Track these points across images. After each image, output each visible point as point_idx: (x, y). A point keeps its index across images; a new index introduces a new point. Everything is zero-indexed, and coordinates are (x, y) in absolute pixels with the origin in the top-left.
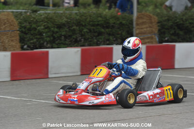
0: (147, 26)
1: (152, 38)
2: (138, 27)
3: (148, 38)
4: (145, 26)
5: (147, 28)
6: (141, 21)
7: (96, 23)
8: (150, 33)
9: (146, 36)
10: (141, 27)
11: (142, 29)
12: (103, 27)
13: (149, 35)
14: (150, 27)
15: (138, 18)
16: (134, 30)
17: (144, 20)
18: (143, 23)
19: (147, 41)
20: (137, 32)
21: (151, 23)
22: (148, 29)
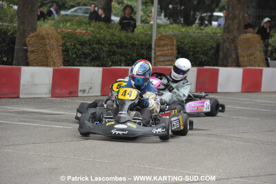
0: (169, 48)
1: (173, 61)
2: (157, 49)
3: (169, 61)
4: (166, 48)
5: (168, 50)
6: (162, 43)
8: (171, 56)
9: (167, 59)
10: (162, 49)
11: (163, 51)
12: (117, 47)
13: (170, 58)
14: (172, 49)
15: (159, 39)
16: (153, 51)
17: (166, 42)
18: (165, 45)
19: (168, 63)
20: (158, 54)
21: (173, 45)
22: (170, 51)
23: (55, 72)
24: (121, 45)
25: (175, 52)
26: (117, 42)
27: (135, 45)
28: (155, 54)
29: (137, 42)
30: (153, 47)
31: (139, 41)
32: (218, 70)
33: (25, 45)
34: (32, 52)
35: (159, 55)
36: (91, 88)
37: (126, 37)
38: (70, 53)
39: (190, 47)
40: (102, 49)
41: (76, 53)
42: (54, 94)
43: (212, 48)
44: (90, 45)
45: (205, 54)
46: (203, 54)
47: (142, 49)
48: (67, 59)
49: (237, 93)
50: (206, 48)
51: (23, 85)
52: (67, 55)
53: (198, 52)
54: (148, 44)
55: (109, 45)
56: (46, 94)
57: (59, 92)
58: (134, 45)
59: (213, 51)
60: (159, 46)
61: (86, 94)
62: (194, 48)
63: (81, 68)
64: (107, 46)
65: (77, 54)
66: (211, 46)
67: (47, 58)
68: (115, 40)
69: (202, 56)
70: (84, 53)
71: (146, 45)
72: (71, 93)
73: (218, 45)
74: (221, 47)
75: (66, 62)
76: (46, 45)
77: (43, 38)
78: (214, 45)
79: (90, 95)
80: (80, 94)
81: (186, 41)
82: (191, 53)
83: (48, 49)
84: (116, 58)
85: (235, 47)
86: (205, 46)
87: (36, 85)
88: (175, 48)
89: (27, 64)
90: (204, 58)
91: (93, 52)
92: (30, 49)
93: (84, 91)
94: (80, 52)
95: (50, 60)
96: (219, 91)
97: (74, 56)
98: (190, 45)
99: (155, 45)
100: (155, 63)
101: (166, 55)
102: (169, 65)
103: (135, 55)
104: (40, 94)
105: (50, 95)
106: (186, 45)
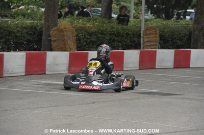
0: (154, 36)
1: (156, 45)
2: (145, 37)
3: (154, 45)
4: (152, 36)
6: (149, 32)
9: (153, 44)
11: (149, 38)
13: (155, 43)
14: (156, 37)
15: (146, 30)
16: (142, 39)
17: (151, 32)
18: (150, 34)
20: (146, 40)
21: (156, 34)
22: (154, 38)
23: (71, 55)
24: (118, 35)
25: (158, 39)
26: (115, 32)
27: (129, 35)
28: (143, 40)
29: (130, 32)
30: (142, 35)
31: (131, 31)
32: (190, 51)
33: (50, 36)
34: (55, 41)
35: (146, 42)
37: (122, 29)
38: (82, 41)
39: (169, 35)
40: (105, 38)
41: (86, 41)
42: (70, 71)
43: (186, 35)
44: (96, 35)
45: (181, 40)
46: (179, 40)
47: (134, 37)
48: (79, 45)
50: (181, 36)
51: (49, 65)
52: (79, 42)
53: (175, 38)
54: (138, 33)
55: (110, 35)
56: (64, 71)
58: (127, 34)
59: (186, 38)
60: (146, 35)
62: (173, 35)
63: (89, 52)
64: (108, 35)
65: (87, 42)
66: (185, 34)
67: (65, 45)
69: (178, 41)
70: (92, 41)
71: (137, 34)
73: (190, 33)
74: (192, 35)
75: (79, 48)
76: (64, 36)
77: (62, 31)
78: (187, 33)
81: (166, 31)
82: (170, 39)
83: (66, 39)
84: (115, 44)
86: (180, 34)
87: (57, 65)
88: (158, 36)
89: (51, 50)
90: (180, 43)
91: (99, 40)
92: (53, 39)
94: (89, 40)
95: (67, 46)
96: (191, 66)
97: (85, 43)
98: (169, 34)
99: (143, 34)
100: (143, 47)
101: (151, 41)
102: (154, 48)
103: (128, 41)
104: (61, 71)
105: (67, 72)
106: (166, 34)
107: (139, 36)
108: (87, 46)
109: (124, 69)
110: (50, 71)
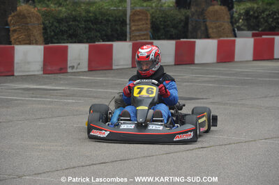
0: (144, 22)
1: (147, 35)
2: (132, 24)
3: (144, 35)
4: (141, 23)
5: (143, 24)
6: (137, 18)
7: (88, 19)
8: (146, 30)
9: (142, 33)
10: (136, 24)
11: (138, 25)
13: (145, 32)
14: (147, 24)
15: (134, 14)
16: (128, 26)
17: (140, 17)
18: (140, 20)
19: (144, 37)
20: (133, 28)
21: (147, 19)
22: (145, 26)
24: (95, 21)
25: (149, 26)
26: (92, 18)
27: (110, 21)
28: (130, 28)
29: (111, 18)
30: (128, 22)
32: (195, 42)
35: (134, 30)
36: (79, 64)
39: (161, 21)
41: (53, 31)
42: (45, 71)
43: (182, 21)
44: (67, 22)
45: (175, 27)
49: (213, 63)
51: (17, 63)
53: (168, 25)
54: (121, 19)
55: (85, 22)
56: (38, 71)
57: (49, 68)
58: (108, 21)
59: (182, 24)
60: (134, 21)
61: (74, 70)
62: (165, 22)
65: (55, 32)
66: (180, 19)
68: (90, 17)
69: (172, 29)
70: (61, 31)
71: (120, 20)
72: (61, 69)
74: (190, 20)
76: (27, 24)
78: (183, 18)
79: (78, 70)
80: (69, 70)
82: (162, 27)
83: (30, 27)
85: (204, 19)
86: (174, 19)
87: (29, 63)
88: (149, 22)
92: (12, 28)
93: (73, 67)
94: (58, 29)
96: (196, 62)
97: (52, 33)
99: (130, 20)
100: (130, 38)
101: (141, 30)
102: (145, 39)
103: (109, 30)
104: (33, 71)
105: (42, 73)
106: (156, 19)
107: (124, 23)
108: (56, 37)
109: (114, 67)
110: (20, 72)
